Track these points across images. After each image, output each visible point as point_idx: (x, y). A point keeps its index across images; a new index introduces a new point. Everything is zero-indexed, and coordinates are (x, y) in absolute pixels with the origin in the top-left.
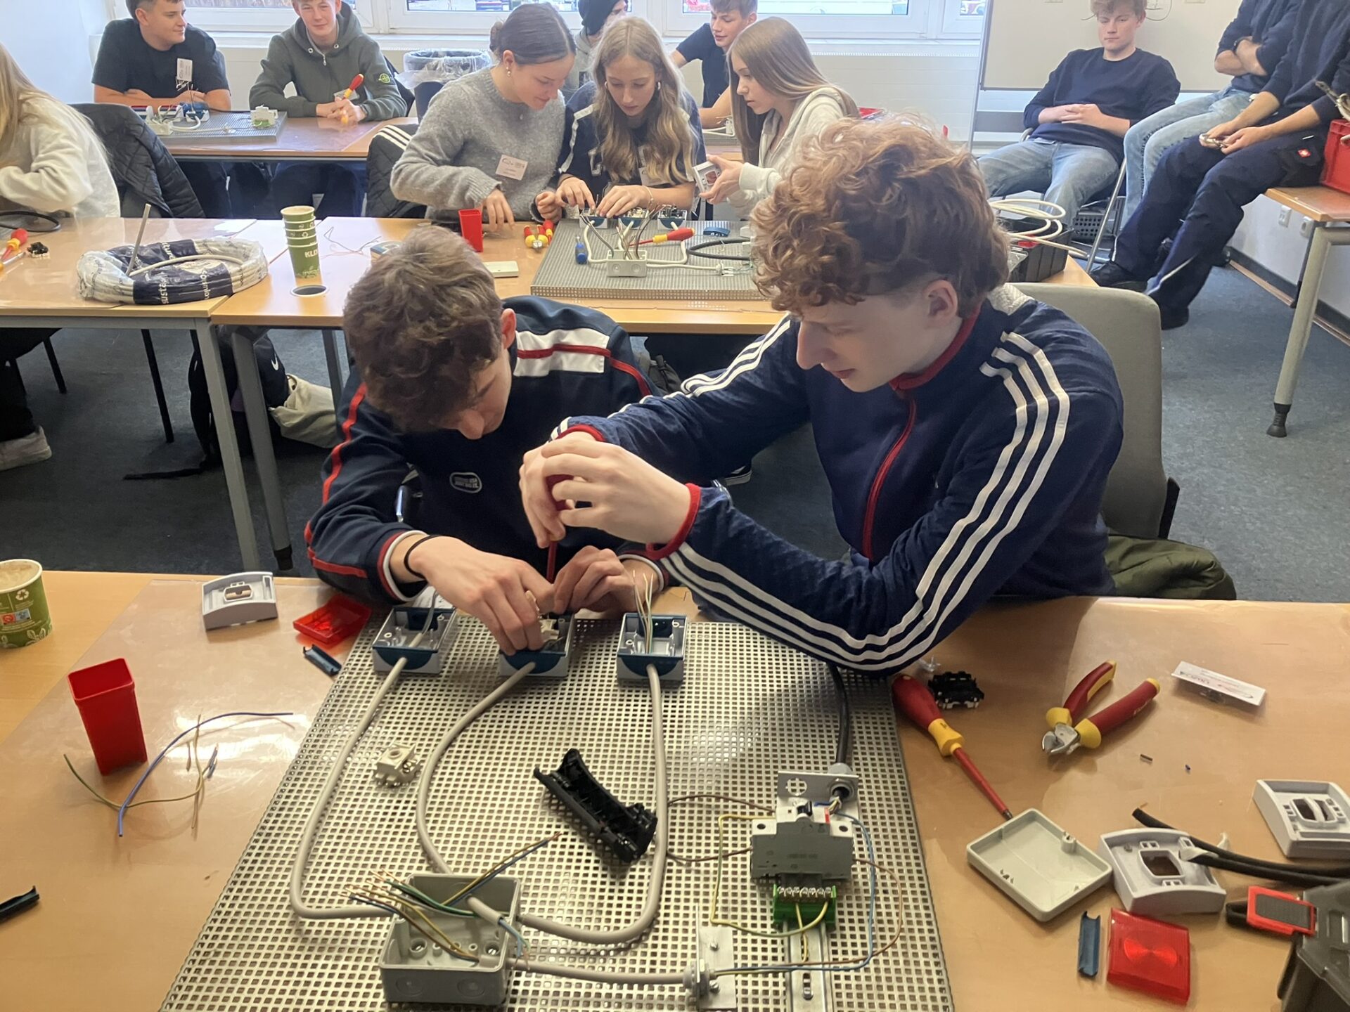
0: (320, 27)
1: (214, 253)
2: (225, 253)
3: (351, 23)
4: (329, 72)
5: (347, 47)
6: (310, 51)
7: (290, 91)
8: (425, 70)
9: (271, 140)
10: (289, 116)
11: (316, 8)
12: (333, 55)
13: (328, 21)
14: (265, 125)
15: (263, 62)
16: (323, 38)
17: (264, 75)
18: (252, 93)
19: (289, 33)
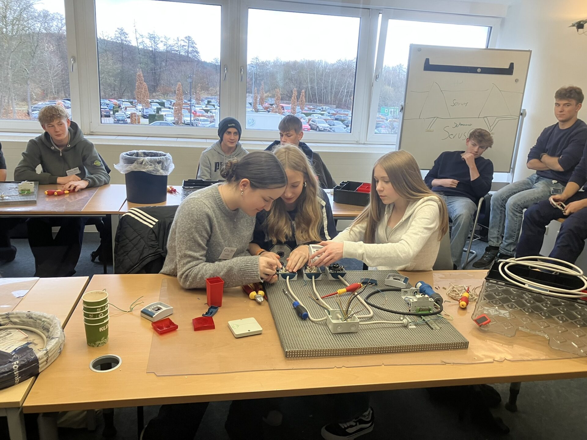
0: (59, 135)
1: (15, 323)
2: (24, 323)
3: (78, 133)
4: (63, 159)
5: (75, 146)
6: (53, 148)
7: (39, 169)
8: (135, 164)
9: (33, 203)
10: (39, 184)
11: (56, 126)
12: (66, 150)
13: (64, 130)
14: (28, 193)
15: (23, 153)
16: (61, 141)
17: (24, 160)
18: (16, 171)
19: (39, 138)
